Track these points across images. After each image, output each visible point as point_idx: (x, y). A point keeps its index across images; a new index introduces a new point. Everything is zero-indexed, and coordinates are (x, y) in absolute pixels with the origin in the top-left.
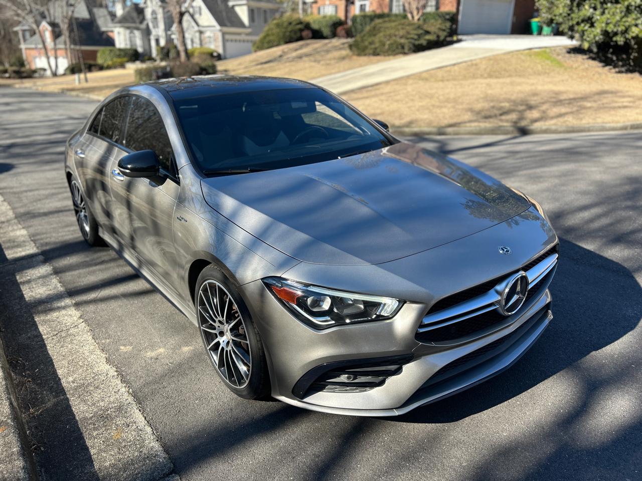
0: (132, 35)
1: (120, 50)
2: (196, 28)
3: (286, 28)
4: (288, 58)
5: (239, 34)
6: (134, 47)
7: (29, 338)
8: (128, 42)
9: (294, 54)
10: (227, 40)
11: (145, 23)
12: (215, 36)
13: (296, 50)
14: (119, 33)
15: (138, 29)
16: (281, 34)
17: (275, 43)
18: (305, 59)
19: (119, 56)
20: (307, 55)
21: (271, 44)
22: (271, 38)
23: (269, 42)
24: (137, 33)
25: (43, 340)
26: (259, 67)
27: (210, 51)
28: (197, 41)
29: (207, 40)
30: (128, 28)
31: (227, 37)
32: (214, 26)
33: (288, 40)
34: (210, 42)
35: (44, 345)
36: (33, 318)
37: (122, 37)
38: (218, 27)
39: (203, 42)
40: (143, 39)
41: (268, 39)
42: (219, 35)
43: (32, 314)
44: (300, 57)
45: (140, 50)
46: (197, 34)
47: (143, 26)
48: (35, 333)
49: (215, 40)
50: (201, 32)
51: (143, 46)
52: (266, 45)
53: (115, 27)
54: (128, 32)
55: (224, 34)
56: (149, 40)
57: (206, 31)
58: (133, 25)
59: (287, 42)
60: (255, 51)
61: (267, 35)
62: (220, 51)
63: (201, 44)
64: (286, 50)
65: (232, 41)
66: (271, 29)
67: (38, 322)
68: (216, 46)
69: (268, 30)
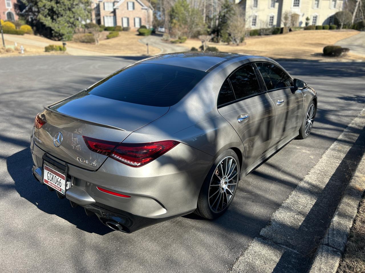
7: (335, 181)
25: (332, 177)
35: (334, 175)
36: (325, 188)
43: (323, 191)
48: (331, 182)
67: (325, 185)
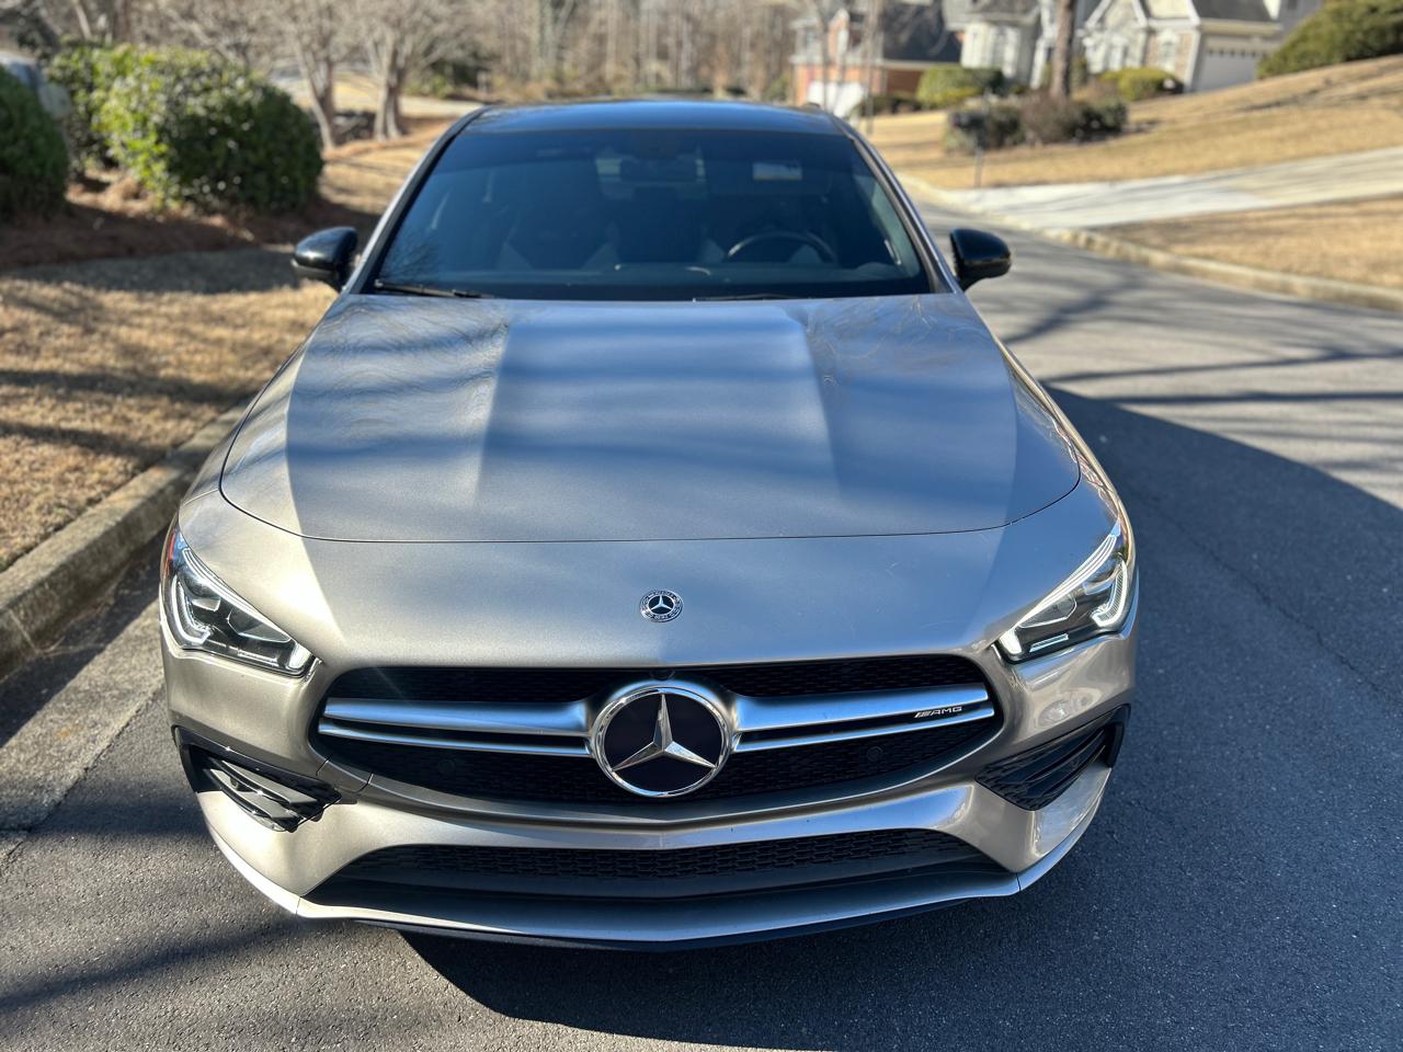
0: (1001, 38)
1: (969, 71)
2: (1142, 21)
3: (1360, 22)
4: (1330, 98)
5: (1246, 37)
6: (997, 66)
8: (988, 55)
9: (1352, 89)
10: (1211, 52)
11: (1034, 12)
12: (1182, 39)
13: (1364, 77)
14: (975, 35)
15: (1014, 25)
16: (1339, 37)
17: (1317, 61)
18: (1376, 102)
19: (961, 84)
20: (1384, 92)
21: (1307, 63)
22: (1311, 46)
23: (1304, 55)
24: (1012, 35)
26: (1241, 116)
27: (1158, 76)
28: (1137, 52)
29: (1162, 50)
30: (994, 23)
31: (1212, 43)
32: (1186, 18)
33: (1353, 53)
34: (1166, 55)
37: (979, 43)
38: (1195, 19)
39: (1151, 55)
40: (1020, 50)
41: (1302, 47)
42: (1195, 37)
44: (1362, 97)
45: (1008, 71)
46: (1141, 37)
47: (1029, 19)
49: (1180, 51)
50: (1151, 32)
51: (1017, 65)
52: (1292, 64)
53: (969, 22)
54: (993, 31)
55: (1205, 35)
56: (1033, 49)
57: (1163, 29)
58: (1006, 17)
59: (1349, 59)
60: (1262, 78)
61: (1303, 39)
62: (1186, 77)
63: (1144, 61)
64: (1335, 78)
65: (1222, 53)
66: (1317, 25)
68: (1179, 66)
69: (1308, 27)
